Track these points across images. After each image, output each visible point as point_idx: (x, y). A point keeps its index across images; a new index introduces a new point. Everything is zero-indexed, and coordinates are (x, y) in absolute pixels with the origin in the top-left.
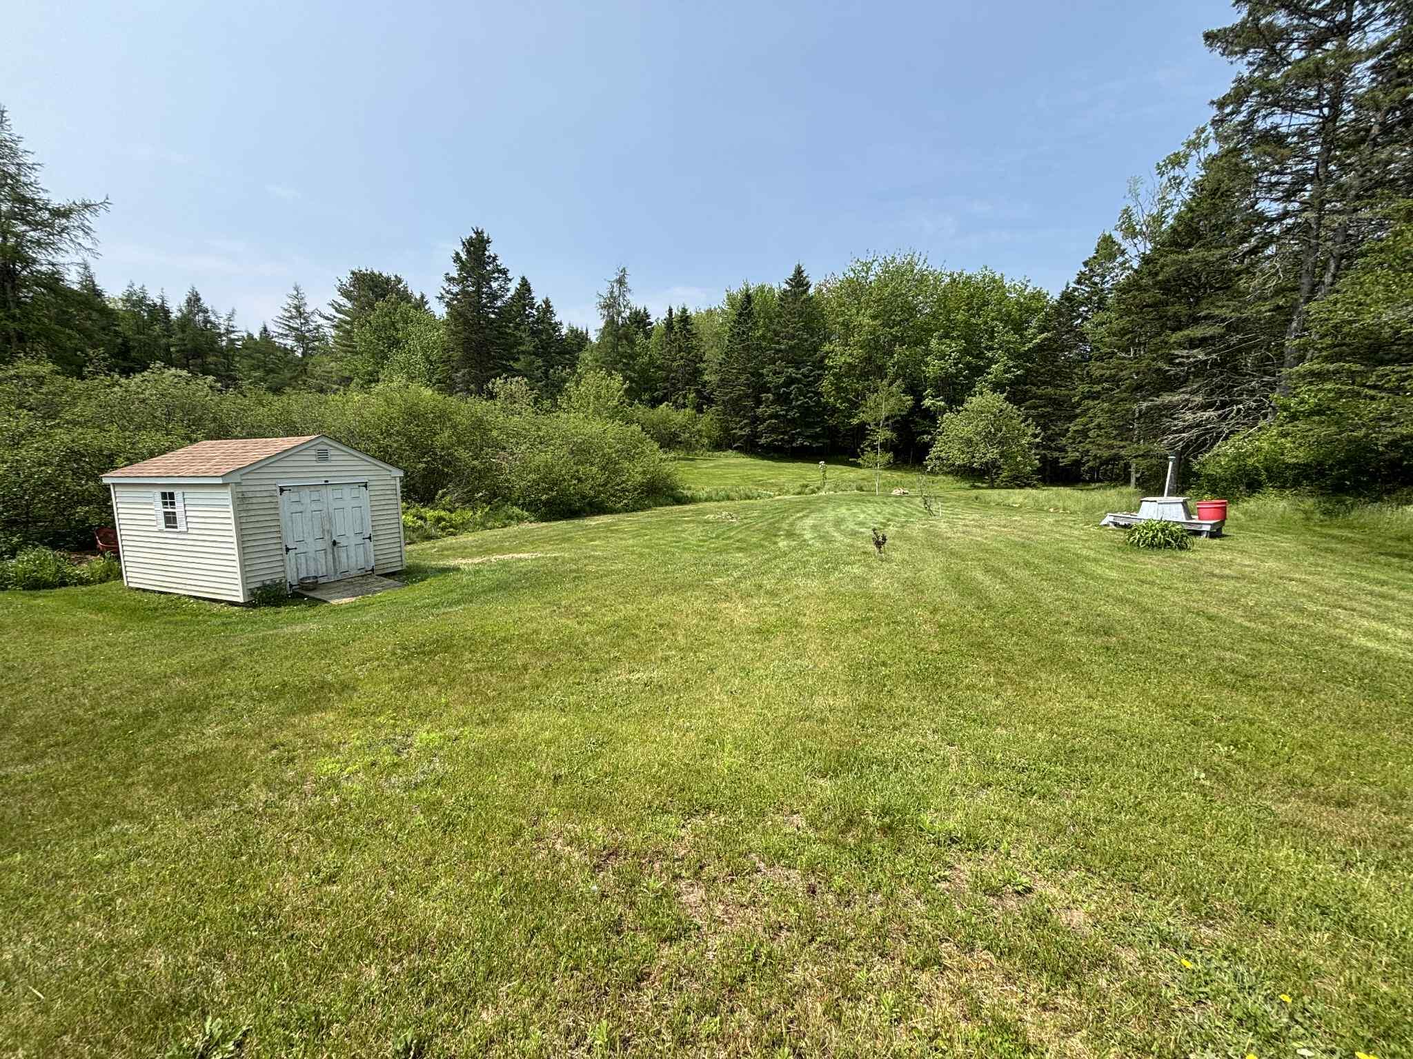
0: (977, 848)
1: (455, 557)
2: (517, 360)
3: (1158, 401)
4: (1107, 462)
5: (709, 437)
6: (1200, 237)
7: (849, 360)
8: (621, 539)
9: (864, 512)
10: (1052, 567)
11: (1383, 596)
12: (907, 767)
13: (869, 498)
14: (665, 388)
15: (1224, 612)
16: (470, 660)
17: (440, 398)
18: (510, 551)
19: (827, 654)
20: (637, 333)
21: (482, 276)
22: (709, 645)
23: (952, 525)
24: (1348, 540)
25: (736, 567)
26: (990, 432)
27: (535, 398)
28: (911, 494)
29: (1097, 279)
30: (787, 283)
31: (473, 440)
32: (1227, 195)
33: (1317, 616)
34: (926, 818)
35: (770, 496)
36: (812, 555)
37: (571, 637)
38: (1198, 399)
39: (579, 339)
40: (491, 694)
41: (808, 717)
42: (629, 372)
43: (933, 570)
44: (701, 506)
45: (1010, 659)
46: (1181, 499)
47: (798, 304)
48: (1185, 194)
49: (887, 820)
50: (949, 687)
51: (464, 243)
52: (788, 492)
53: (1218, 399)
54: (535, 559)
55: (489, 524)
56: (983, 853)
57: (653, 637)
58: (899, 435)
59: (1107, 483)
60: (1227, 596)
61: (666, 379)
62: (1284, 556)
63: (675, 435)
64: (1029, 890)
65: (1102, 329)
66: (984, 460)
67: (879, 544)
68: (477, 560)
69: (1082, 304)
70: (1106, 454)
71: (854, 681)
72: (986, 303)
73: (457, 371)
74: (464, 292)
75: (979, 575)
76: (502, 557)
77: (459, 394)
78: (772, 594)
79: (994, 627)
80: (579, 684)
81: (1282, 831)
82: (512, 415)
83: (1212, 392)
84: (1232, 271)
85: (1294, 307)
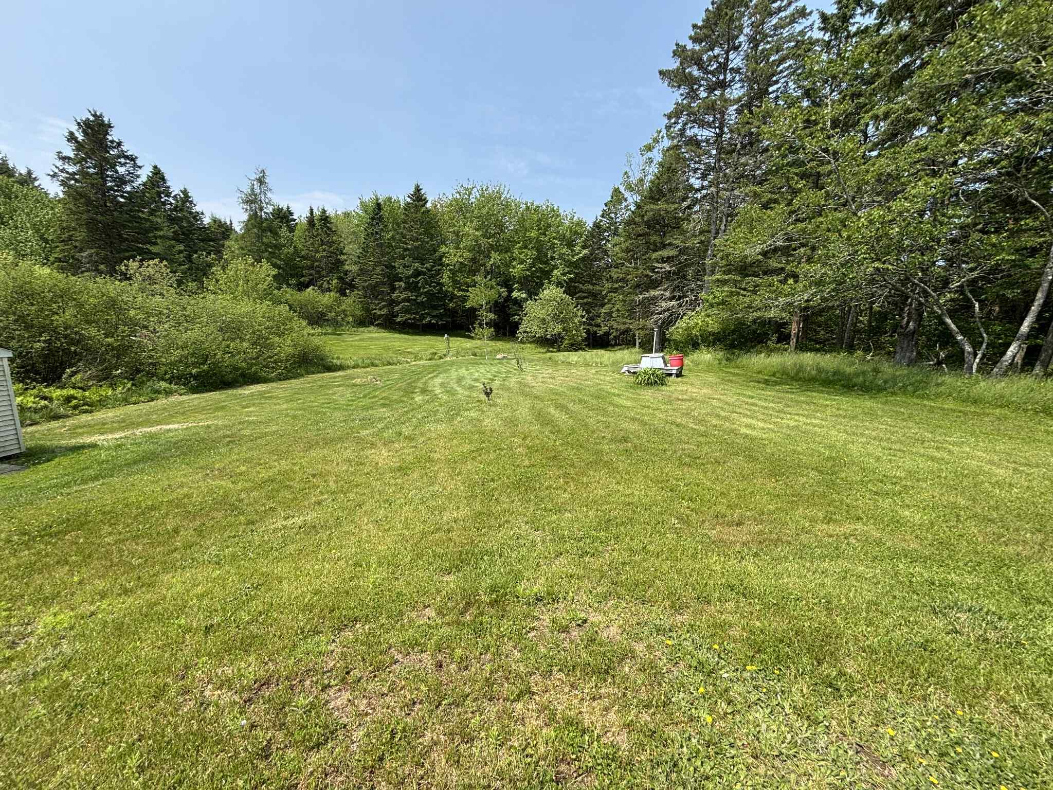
0: (554, 601)
1: (90, 434)
2: (156, 244)
3: (648, 295)
4: (623, 333)
5: (353, 316)
6: (664, 196)
7: (460, 260)
8: (275, 404)
9: (478, 371)
10: (595, 402)
11: (752, 404)
12: (508, 553)
13: (481, 361)
14: (311, 275)
15: (684, 421)
16: (111, 534)
17: (61, 276)
18: (158, 423)
19: (452, 479)
20: (281, 227)
21: (106, 160)
22: (357, 486)
23: (535, 377)
24: (737, 374)
25: (380, 419)
26: (556, 314)
27: (177, 280)
28: (509, 357)
29: (613, 215)
30: (409, 197)
31: (107, 320)
32: (674, 171)
33: (726, 419)
34: (520, 588)
35: (407, 362)
36: (441, 405)
37: (226, 496)
38: (668, 294)
39: (223, 230)
40: (135, 562)
41: (439, 529)
42: (274, 260)
43: (524, 410)
44: (349, 372)
45: (572, 465)
46: (661, 355)
47: (419, 215)
48: (654, 169)
49: (494, 596)
50: (535, 490)
51: (79, 124)
52: (421, 359)
53: (677, 294)
54: (186, 429)
55: (133, 399)
56: (558, 603)
57: (307, 486)
58: (499, 316)
59: (624, 346)
60: (685, 412)
61: (312, 267)
62: (710, 385)
63: (323, 314)
64: (585, 621)
65: (617, 249)
66: (553, 333)
67: (488, 394)
68: (117, 436)
69: (605, 231)
70: (623, 327)
71: (472, 495)
72: (549, 226)
73: (81, 251)
74: (83, 173)
75: (552, 410)
76: (148, 430)
77: (86, 274)
78: (410, 438)
79: (561, 445)
80: (234, 537)
81: (713, 546)
82: (153, 295)
83: (674, 290)
84: (680, 218)
85: (709, 242)
